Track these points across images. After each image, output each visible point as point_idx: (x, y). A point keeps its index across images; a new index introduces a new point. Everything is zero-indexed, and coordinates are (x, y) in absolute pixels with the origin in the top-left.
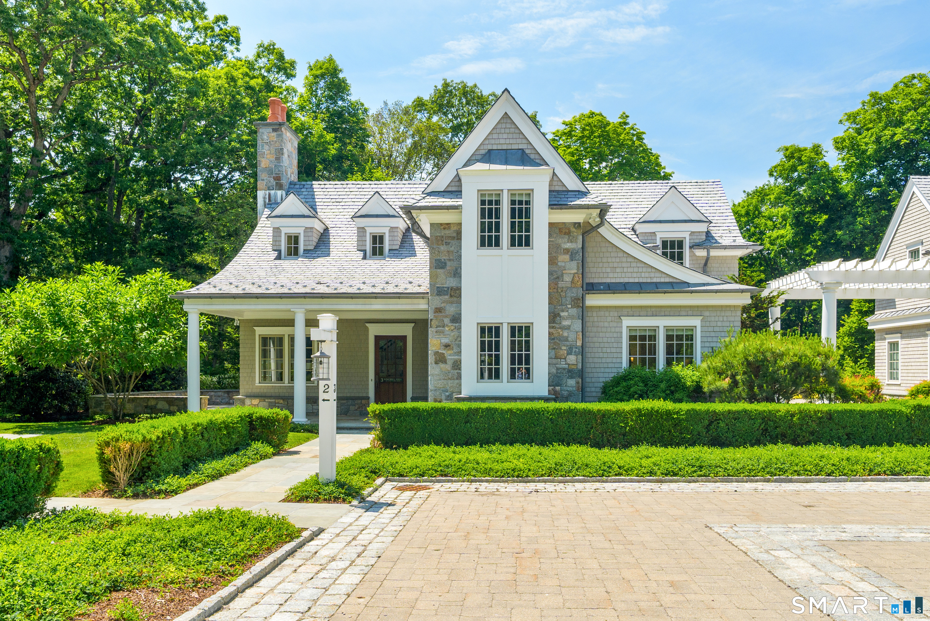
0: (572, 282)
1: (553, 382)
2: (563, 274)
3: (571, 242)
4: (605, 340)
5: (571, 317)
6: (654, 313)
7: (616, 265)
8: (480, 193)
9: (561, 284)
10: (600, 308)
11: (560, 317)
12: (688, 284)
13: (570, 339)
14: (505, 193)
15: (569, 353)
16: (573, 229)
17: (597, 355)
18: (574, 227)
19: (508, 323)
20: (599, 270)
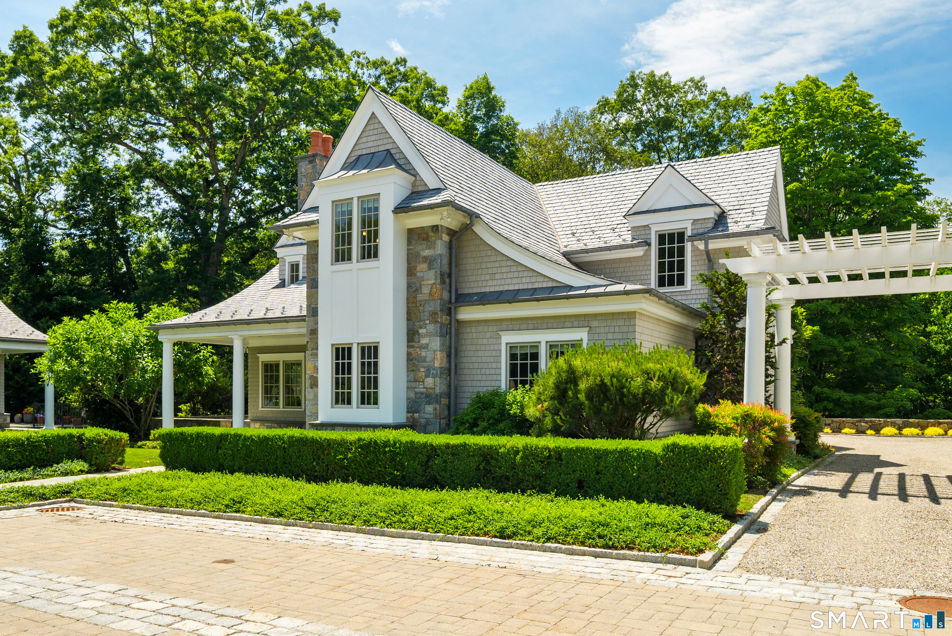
0: (430, 294)
1: (411, 408)
2: (421, 286)
3: (430, 248)
4: (484, 359)
5: (429, 334)
6: (536, 325)
7: (495, 270)
8: (335, 204)
9: (420, 297)
10: (479, 322)
11: (419, 334)
12: (571, 288)
13: (427, 359)
14: (355, 201)
15: (427, 376)
16: (431, 234)
17: (476, 377)
18: (432, 230)
19: (358, 344)
20: (478, 278)
